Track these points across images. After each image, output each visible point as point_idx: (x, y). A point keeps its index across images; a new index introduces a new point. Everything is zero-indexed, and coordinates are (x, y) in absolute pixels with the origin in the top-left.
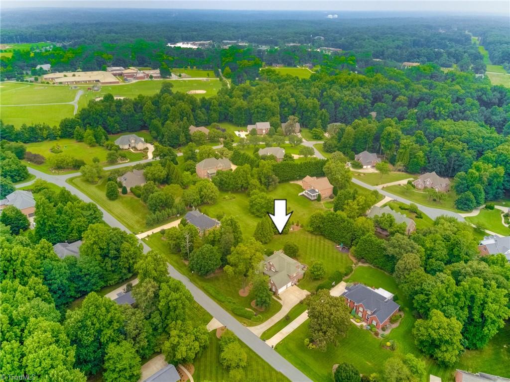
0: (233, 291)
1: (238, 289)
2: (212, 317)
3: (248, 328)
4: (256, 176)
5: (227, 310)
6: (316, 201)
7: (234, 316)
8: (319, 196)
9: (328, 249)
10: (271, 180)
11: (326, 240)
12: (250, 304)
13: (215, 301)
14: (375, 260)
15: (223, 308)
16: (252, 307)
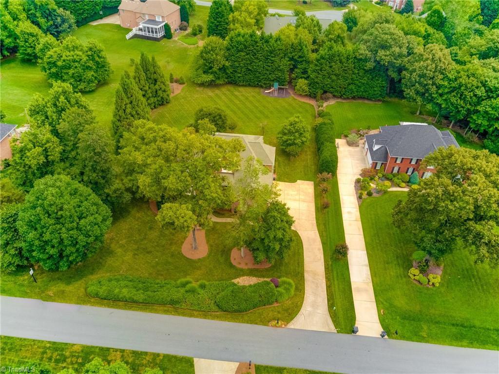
0: (170, 260)
1: (174, 248)
2: (189, 362)
3: (292, 325)
4: (23, 16)
5: (205, 313)
6: (165, 39)
7: (234, 319)
8: (167, 28)
9: (259, 101)
10: (59, 19)
11: (241, 89)
12: (232, 266)
13: (156, 311)
14: (350, 87)
15: (191, 316)
16: (242, 270)
